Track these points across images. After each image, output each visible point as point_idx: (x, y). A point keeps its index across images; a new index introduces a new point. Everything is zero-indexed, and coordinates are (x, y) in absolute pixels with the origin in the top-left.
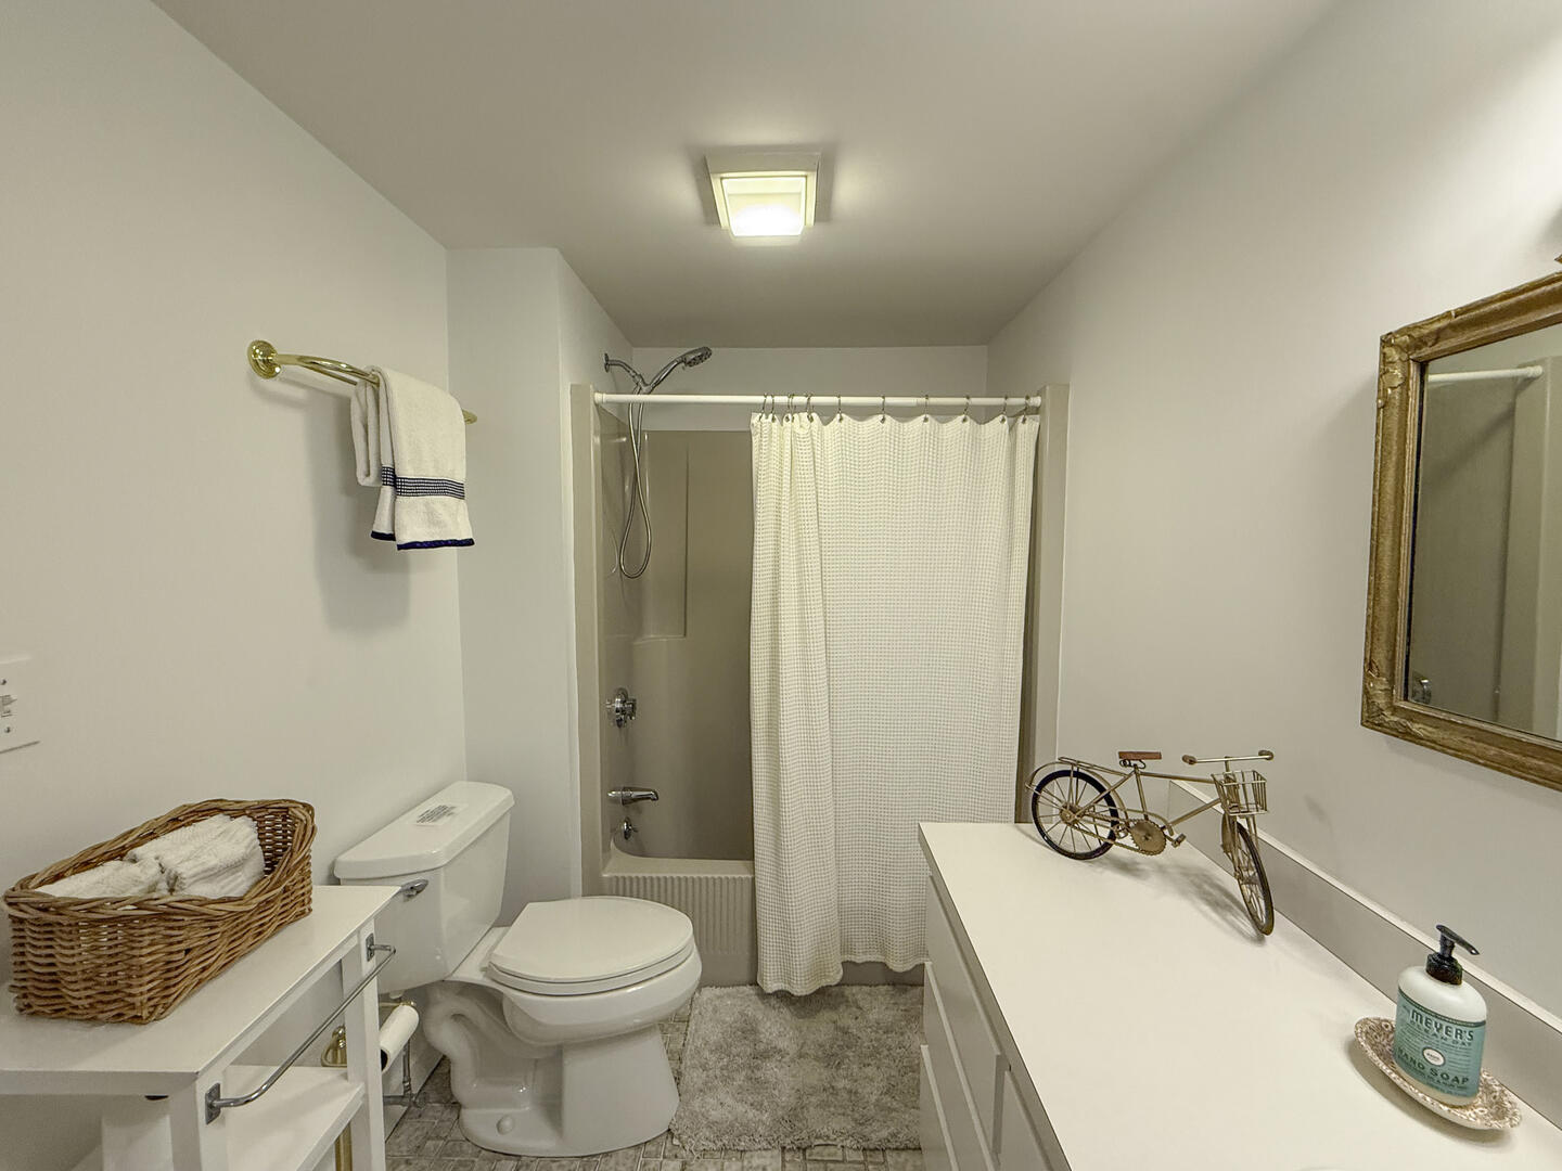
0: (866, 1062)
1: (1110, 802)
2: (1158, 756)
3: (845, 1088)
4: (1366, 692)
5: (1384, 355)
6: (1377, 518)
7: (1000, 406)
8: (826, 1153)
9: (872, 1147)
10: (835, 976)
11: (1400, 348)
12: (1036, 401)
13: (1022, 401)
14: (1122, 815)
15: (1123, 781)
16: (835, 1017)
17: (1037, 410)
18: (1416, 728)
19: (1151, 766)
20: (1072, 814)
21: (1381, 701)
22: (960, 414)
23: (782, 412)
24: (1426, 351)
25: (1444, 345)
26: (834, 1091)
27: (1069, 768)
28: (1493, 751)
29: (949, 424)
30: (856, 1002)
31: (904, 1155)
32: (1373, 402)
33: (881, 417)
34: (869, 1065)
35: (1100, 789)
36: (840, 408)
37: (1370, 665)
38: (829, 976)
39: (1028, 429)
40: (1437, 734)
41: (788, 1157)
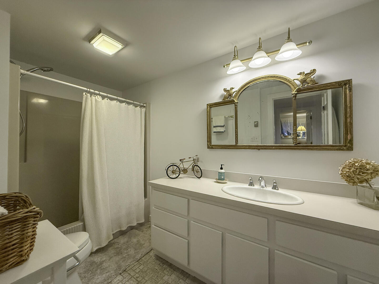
0: (127, 249)
1: (179, 168)
2: (185, 159)
3: (126, 255)
4: (208, 144)
5: (207, 106)
6: (207, 124)
7: (139, 104)
8: (130, 267)
9: (139, 259)
10: (112, 237)
11: (209, 106)
12: (145, 105)
13: (143, 104)
14: (180, 169)
15: (180, 164)
16: (113, 247)
17: (144, 107)
18: (213, 147)
19: (184, 161)
20: (173, 172)
21: (209, 145)
22: (132, 104)
23: (91, 94)
24: (211, 106)
25: (213, 106)
26: (125, 257)
27: (172, 164)
28: (220, 147)
29: (130, 106)
30: (115, 242)
31: (145, 256)
32: (206, 111)
33: (116, 101)
34: (128, 249)
35: (177, 166)
36: (107, 97)
37: (208, 141)
38: (110, 238)
39: (144, 110)
40: (215, 147)
41: (122, 274)
